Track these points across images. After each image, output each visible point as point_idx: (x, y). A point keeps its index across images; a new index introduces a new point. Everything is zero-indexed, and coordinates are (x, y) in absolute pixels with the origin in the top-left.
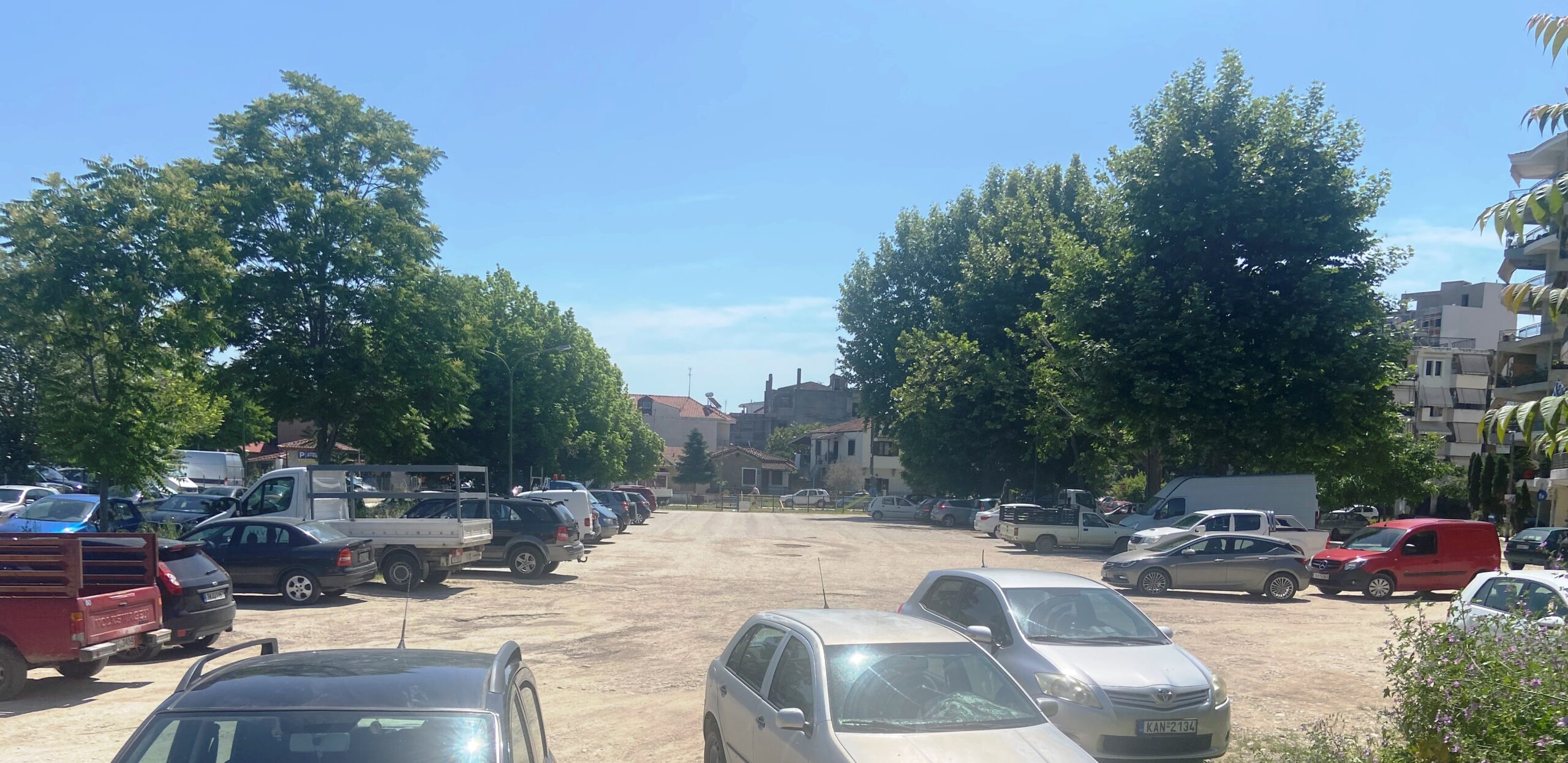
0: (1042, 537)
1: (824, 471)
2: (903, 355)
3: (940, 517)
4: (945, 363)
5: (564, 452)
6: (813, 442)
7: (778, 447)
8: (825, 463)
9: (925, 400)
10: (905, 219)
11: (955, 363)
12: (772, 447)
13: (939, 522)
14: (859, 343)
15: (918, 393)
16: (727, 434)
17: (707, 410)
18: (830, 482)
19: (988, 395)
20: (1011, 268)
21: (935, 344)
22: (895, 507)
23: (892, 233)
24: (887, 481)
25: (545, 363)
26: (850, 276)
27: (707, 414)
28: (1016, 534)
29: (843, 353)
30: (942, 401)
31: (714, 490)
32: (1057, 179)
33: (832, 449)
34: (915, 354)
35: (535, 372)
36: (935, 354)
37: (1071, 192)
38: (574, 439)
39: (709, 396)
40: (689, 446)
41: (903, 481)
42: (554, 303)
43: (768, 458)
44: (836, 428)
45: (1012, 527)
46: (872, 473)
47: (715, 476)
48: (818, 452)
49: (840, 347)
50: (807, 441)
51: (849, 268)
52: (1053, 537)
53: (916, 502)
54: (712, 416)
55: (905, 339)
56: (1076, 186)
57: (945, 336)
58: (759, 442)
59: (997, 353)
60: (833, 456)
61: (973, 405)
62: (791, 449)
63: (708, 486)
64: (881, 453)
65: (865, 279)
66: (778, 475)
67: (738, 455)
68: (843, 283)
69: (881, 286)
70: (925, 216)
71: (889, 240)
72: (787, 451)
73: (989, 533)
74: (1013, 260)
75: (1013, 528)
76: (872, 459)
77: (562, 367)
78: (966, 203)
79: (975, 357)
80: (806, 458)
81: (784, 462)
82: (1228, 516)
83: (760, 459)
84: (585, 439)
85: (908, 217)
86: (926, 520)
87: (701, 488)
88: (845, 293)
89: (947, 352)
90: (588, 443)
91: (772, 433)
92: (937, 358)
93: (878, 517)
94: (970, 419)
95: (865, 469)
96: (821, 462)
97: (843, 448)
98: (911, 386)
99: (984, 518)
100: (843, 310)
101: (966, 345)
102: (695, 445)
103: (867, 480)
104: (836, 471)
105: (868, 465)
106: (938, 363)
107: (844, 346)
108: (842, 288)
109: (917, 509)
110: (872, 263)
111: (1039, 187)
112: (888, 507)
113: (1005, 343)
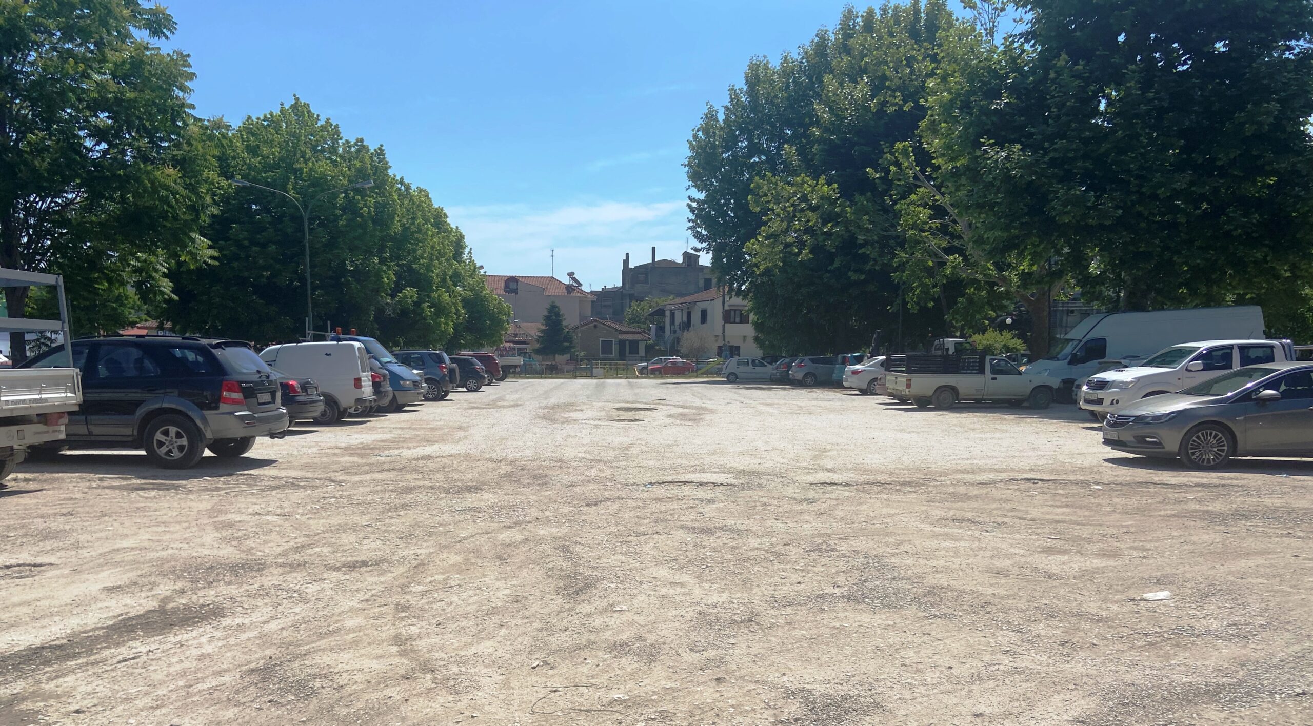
0: (940, 389)
1: (678, 340)
2: (757, 203)
3: (799, 376)
4: (802, 210)
5: (380, 311)
6: (668, 313)
7: (635, 320)
8: (679, 332)
9: (781, 252)
10: (754, 67)
11: (813, 209)
12: (630, 320)
13: (798, 381)
14: (710, 199)
15: (772, 246)
16: (588, 311)
17: (569, 288)
18: (684, 350)
19: (849, 245)
20: (873, 104)
21: (791, 190)
22: (750, 368)
23: (741, 84)
24: (738, 348)
25: (351, 208)
26: (698, 131)
27: (569, 293)
28: (908, 386)
29: (693, 213)
30: (800, 252)
31: (574, 360)
32: (917, 12)
33: (685, 319)
34: (769, 202)
35: (337, 218)
36: (791, 201)
37: (932, 26)
38: (393, 296)
39: (571, 274)
40: (547, 318)
41: (755, 345)
42: (362, 140)
43: (625, 329)
44: (687, 299)
45: (903, 378)
46: (724, 340)
47: (574, 347)
48: (672, 322)
49: (689, 206)
50: (661, 312)
51: (698, 122)
52: (953, 389)
53: (771, 363)
54: (575, 294)
55: (759, 187)
56: (936, 19)
57: (802, 180)
58: (618, 315)
59: (858, 198)
60: (687, 325)
61: (831, 257)
62: (648, 322)
63: (567, 356)
64: (732, 320)
65: (714, 133)
66: (634, 345)
67: (595, 326)
68: (691, 139)
69: (730, 142)
70: (775, 63)
71: (738, 91)
72: (644, 323)
73: (860, 390)
74: (873, 97)
75: (904, 380)
76: (724, 326)
77: (369, 212)
78: (821, 46)
79: (833, 203)
80: (661, 329)
81: (640, 333)
82: (1231, 347)
83: (616, 329)
84: (406, 297)
85: (758, 66)
86: (785, 380)
87: (561, 359)
88: (692, 147)
89: (804, 198)
90: (409, 301)
91: (630, 307)
92: (793, 205)
93: (733, 379)
94: (829, 272)
95: (717, 336)
96: (675, 332)
97: (696, 317)
98: (767, 238)
99: (855, 372)
100: (691, 167)
101: (825, 188)
102: (553, 318)
103: (720, 348)
104: (689, 339)
105: (720, 333)
106: (794, 211)
107: (694, 205)
108: (689, 142)
109: (773, 369)
110: (721, 117)
111: (897, 22)
112: (743, 369)
113: (866, 185)
